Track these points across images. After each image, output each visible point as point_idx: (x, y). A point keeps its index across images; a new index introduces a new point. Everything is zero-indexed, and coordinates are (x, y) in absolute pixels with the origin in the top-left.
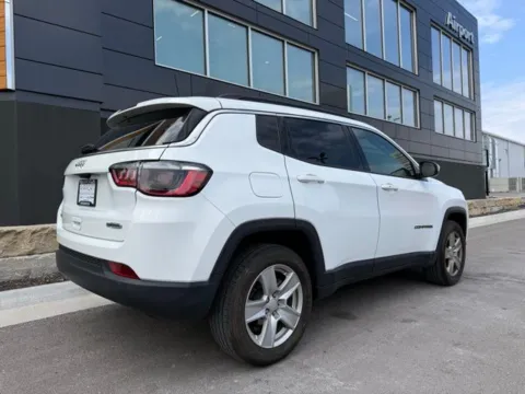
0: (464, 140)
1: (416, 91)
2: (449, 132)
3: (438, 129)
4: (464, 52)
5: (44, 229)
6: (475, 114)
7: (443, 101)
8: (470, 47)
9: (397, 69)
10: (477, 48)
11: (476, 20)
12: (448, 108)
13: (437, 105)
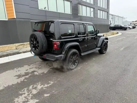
0: (105, 19)
1: (94, 8)
2: (101, 17)
3: (99, 17)
7: (100, 10)
9: (90, 4)
12: (101, 12)
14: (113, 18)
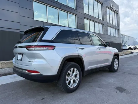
0: (116, 37)
1: (103, 25)
2: (112, 35)
3: (109, 34)
4: (116, 14)
5: (4, 62)
6: (119, 30)
8: (117, 13)
9: (98, 19)
10: (119, 13)
11: (119, 6)
12: (111, 29)
13: (109, 28)
14: (123, 38)
